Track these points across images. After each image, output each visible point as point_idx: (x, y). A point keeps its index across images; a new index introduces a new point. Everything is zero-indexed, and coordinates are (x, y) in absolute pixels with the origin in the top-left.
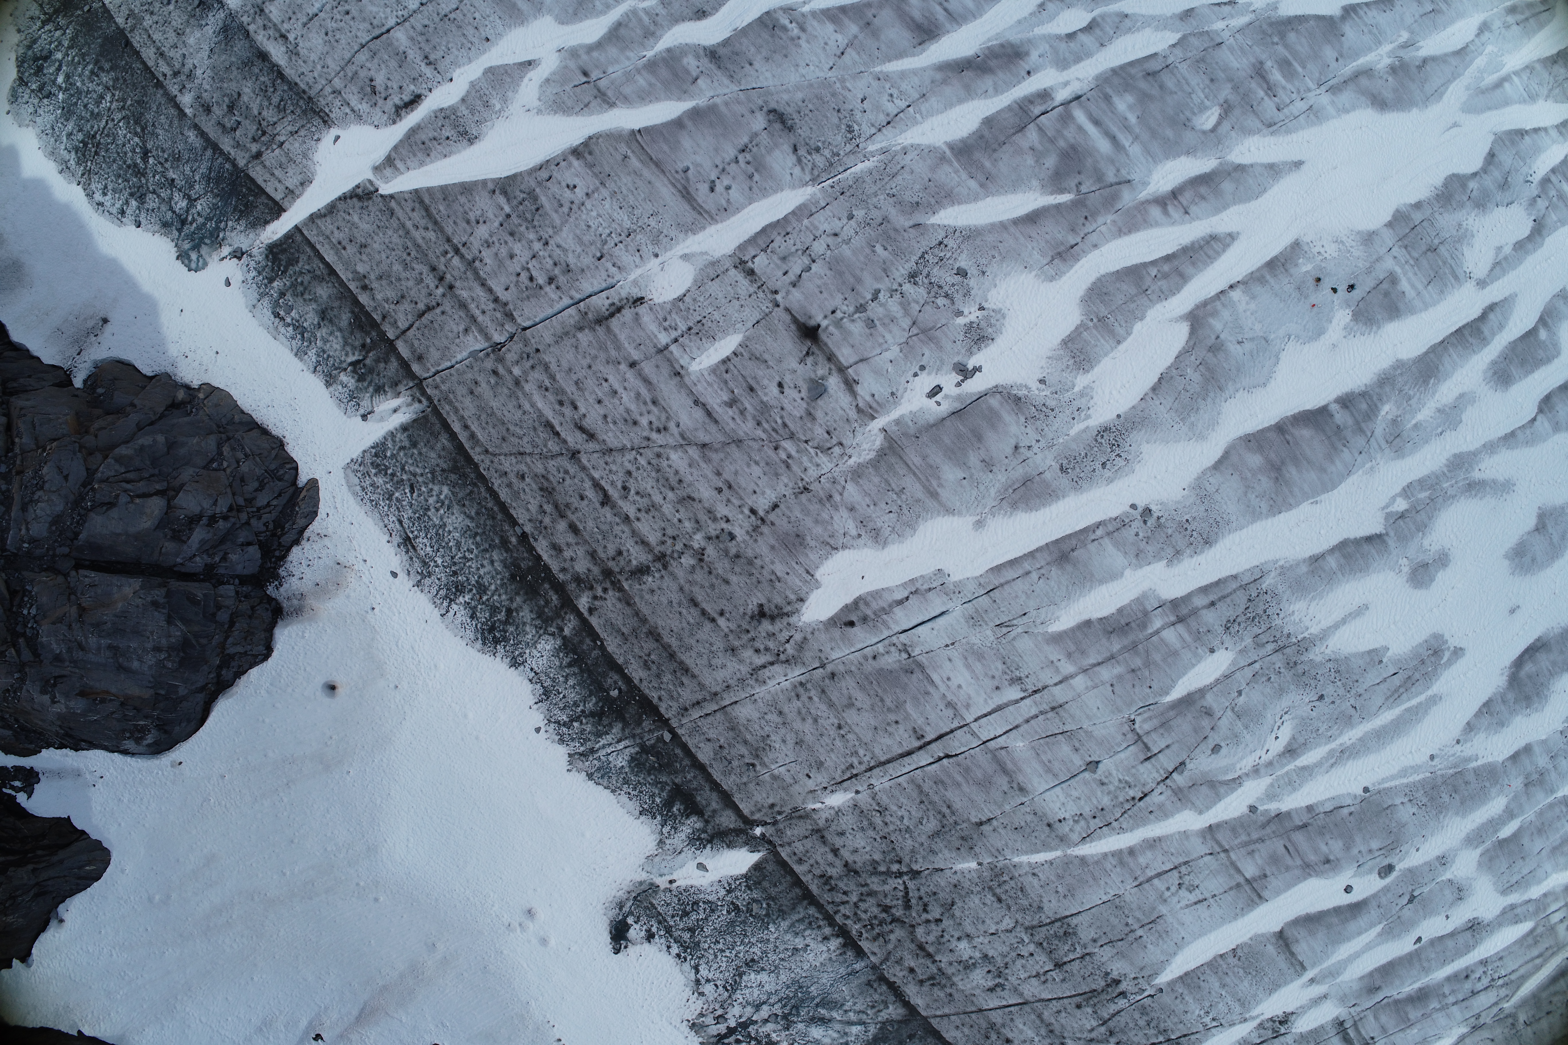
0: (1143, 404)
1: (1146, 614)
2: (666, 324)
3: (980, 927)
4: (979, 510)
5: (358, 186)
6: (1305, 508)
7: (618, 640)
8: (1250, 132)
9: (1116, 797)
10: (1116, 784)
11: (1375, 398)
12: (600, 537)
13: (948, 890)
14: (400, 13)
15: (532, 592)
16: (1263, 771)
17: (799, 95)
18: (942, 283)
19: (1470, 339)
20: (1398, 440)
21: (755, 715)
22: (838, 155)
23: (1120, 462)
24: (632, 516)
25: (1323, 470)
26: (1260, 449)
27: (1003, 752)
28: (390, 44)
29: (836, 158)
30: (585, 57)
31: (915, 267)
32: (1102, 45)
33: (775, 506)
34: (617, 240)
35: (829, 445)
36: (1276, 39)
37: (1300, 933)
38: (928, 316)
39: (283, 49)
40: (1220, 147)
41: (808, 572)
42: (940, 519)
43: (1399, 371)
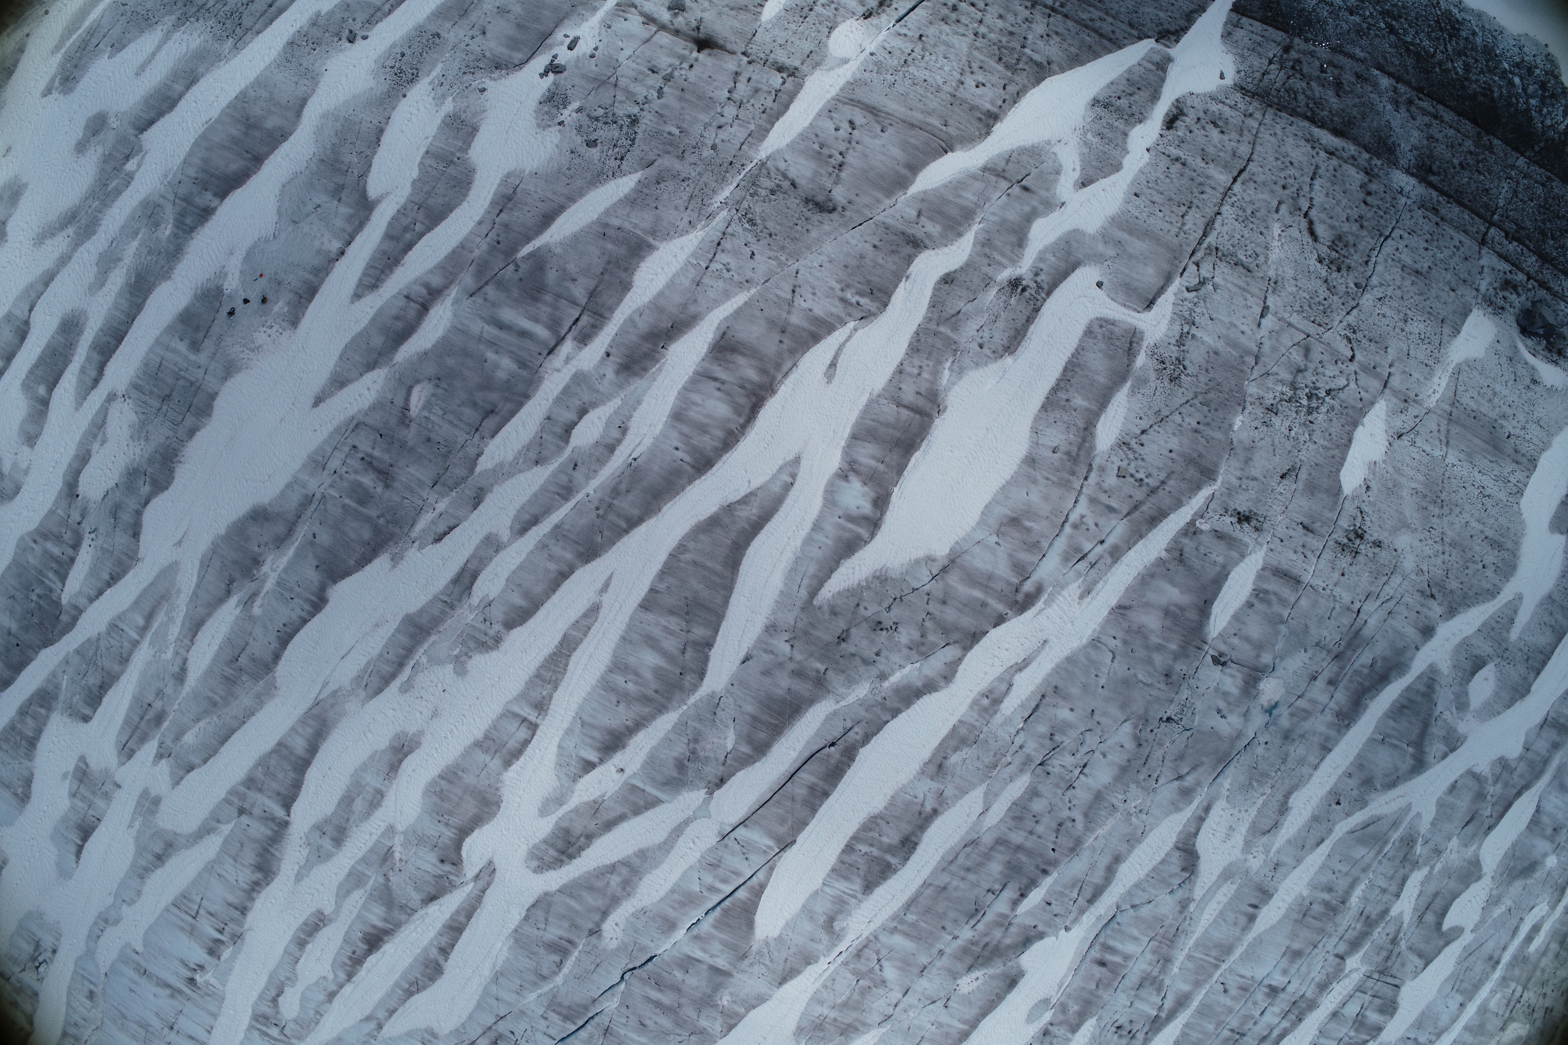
0: (386, 114)
5: (1177, 41)
6: (215, 113)
8: (374, 407)
11: (181, 233)
14: (1234, 199)
17: (814, 234)
18: (606, 127)
19: (108, 339)
20: (150, 213)
22: (751, 195)
23: (389, 63)
25: (209, 149)
26: (270, 134)
28: (1225, 167)
29: (751, 191)
30: (1035, 203)
31: (636, 129)
32: (549, 418)
34: (914, 54)
36: (381, 521)
38: (606, 95)
39: (1323, 142)
40: (397, 375)
43: (166, 270)
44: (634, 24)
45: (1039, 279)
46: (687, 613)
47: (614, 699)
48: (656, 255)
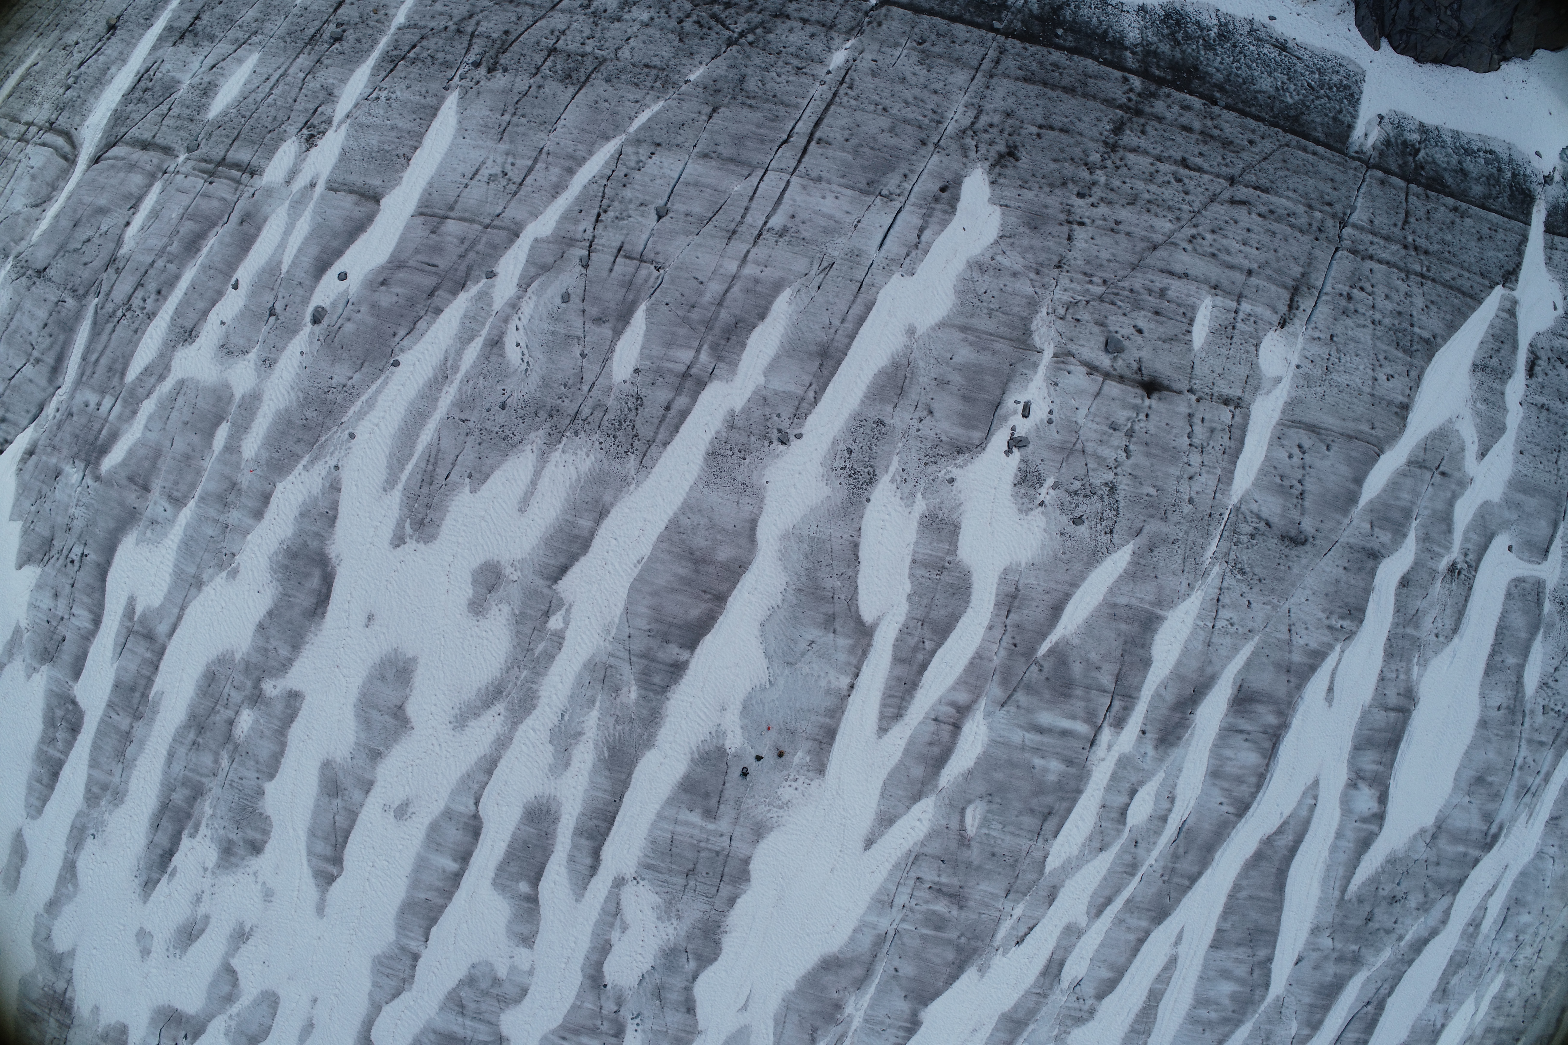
0: (856, 526)
1: (720, 358)
2: (1252, 319)
3: (645, 38)
4: (921, 342)
5: (1516, 281)
6: (645, 550)
7: (1090, 71)
8: (929, 837)
9: (621, 202)
10: (631, 212)
11: (651, 694)
12: (1165, 134)
13: (695, 47)
15: (1175, 66)
16: (508, 310)
17: (1295, 570)
18: (1086, 500)
19: (595, 822)
20: (602, 676)
21: (951, 79)
22: (1235, 544)
23: (839, 463)
24: (1159, 164)
25: (654, 594)
26: (726, 567)
27: (746, 173)
29: (1234, 541)
30: (1453, 487)
31: (1116, 497)
32: (1104, 806)
33: (1070, 238)
34: (1332, 359)
35: (1070, 311)
36: (963, 940)
37: (359, 211)
38: (1077, 466)
40: (947, 801)
41: (1006, 206)
42: (945, 314)
43: (645, 737)
44: (1078, 378)
45: (1468, 559)
46: (1251, 941)
47: (1201, 1030)
48: (1166, 625)
